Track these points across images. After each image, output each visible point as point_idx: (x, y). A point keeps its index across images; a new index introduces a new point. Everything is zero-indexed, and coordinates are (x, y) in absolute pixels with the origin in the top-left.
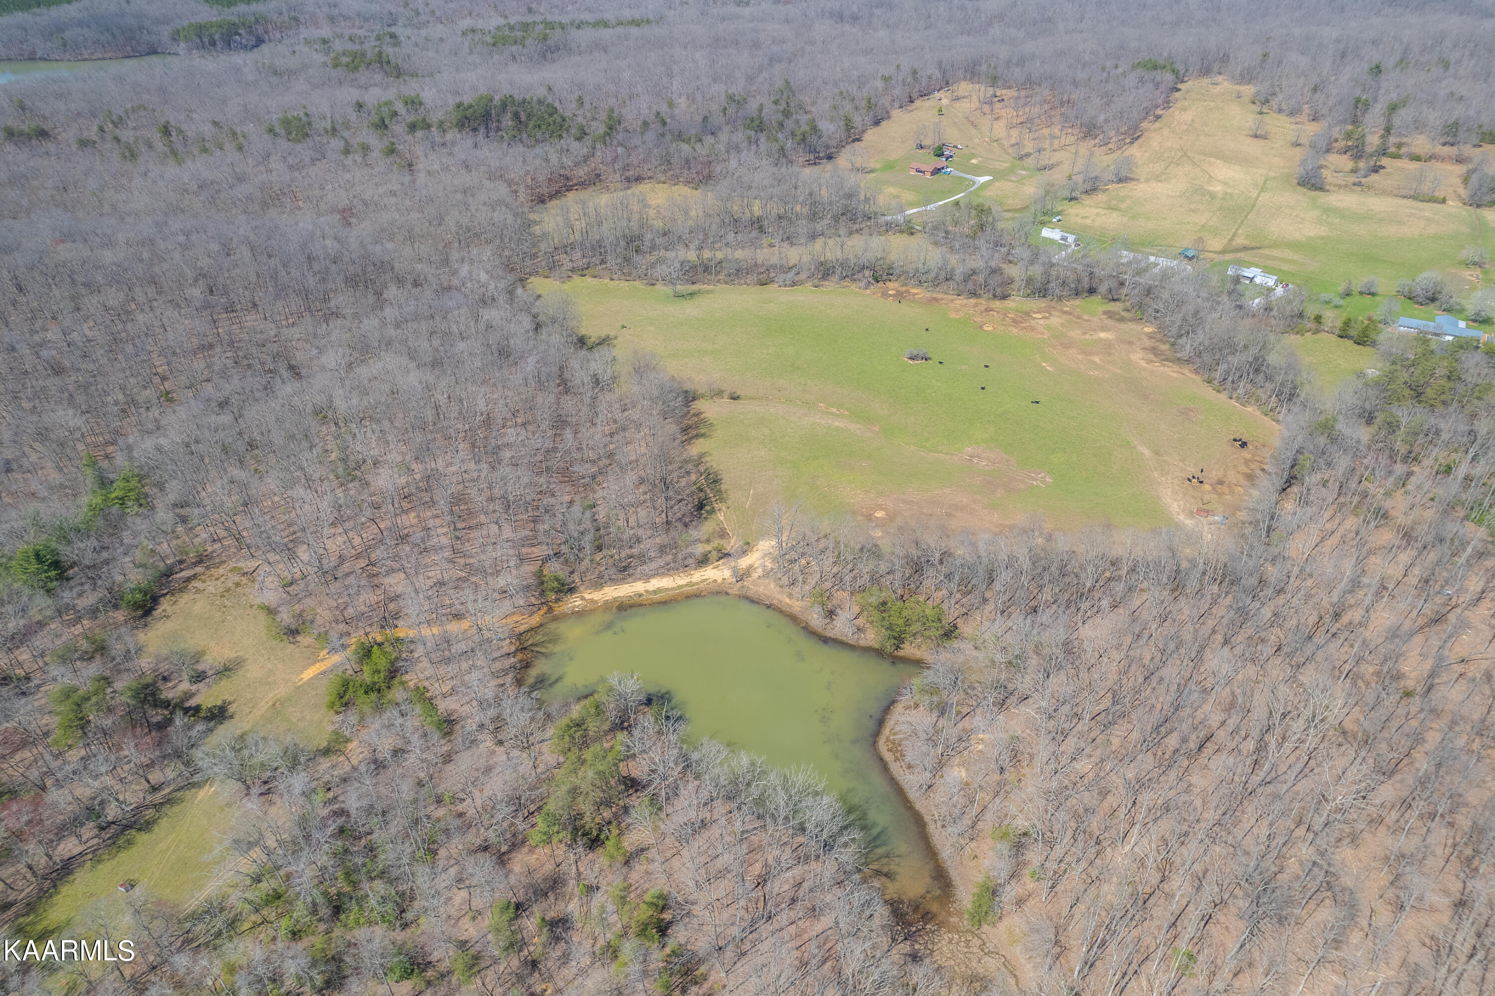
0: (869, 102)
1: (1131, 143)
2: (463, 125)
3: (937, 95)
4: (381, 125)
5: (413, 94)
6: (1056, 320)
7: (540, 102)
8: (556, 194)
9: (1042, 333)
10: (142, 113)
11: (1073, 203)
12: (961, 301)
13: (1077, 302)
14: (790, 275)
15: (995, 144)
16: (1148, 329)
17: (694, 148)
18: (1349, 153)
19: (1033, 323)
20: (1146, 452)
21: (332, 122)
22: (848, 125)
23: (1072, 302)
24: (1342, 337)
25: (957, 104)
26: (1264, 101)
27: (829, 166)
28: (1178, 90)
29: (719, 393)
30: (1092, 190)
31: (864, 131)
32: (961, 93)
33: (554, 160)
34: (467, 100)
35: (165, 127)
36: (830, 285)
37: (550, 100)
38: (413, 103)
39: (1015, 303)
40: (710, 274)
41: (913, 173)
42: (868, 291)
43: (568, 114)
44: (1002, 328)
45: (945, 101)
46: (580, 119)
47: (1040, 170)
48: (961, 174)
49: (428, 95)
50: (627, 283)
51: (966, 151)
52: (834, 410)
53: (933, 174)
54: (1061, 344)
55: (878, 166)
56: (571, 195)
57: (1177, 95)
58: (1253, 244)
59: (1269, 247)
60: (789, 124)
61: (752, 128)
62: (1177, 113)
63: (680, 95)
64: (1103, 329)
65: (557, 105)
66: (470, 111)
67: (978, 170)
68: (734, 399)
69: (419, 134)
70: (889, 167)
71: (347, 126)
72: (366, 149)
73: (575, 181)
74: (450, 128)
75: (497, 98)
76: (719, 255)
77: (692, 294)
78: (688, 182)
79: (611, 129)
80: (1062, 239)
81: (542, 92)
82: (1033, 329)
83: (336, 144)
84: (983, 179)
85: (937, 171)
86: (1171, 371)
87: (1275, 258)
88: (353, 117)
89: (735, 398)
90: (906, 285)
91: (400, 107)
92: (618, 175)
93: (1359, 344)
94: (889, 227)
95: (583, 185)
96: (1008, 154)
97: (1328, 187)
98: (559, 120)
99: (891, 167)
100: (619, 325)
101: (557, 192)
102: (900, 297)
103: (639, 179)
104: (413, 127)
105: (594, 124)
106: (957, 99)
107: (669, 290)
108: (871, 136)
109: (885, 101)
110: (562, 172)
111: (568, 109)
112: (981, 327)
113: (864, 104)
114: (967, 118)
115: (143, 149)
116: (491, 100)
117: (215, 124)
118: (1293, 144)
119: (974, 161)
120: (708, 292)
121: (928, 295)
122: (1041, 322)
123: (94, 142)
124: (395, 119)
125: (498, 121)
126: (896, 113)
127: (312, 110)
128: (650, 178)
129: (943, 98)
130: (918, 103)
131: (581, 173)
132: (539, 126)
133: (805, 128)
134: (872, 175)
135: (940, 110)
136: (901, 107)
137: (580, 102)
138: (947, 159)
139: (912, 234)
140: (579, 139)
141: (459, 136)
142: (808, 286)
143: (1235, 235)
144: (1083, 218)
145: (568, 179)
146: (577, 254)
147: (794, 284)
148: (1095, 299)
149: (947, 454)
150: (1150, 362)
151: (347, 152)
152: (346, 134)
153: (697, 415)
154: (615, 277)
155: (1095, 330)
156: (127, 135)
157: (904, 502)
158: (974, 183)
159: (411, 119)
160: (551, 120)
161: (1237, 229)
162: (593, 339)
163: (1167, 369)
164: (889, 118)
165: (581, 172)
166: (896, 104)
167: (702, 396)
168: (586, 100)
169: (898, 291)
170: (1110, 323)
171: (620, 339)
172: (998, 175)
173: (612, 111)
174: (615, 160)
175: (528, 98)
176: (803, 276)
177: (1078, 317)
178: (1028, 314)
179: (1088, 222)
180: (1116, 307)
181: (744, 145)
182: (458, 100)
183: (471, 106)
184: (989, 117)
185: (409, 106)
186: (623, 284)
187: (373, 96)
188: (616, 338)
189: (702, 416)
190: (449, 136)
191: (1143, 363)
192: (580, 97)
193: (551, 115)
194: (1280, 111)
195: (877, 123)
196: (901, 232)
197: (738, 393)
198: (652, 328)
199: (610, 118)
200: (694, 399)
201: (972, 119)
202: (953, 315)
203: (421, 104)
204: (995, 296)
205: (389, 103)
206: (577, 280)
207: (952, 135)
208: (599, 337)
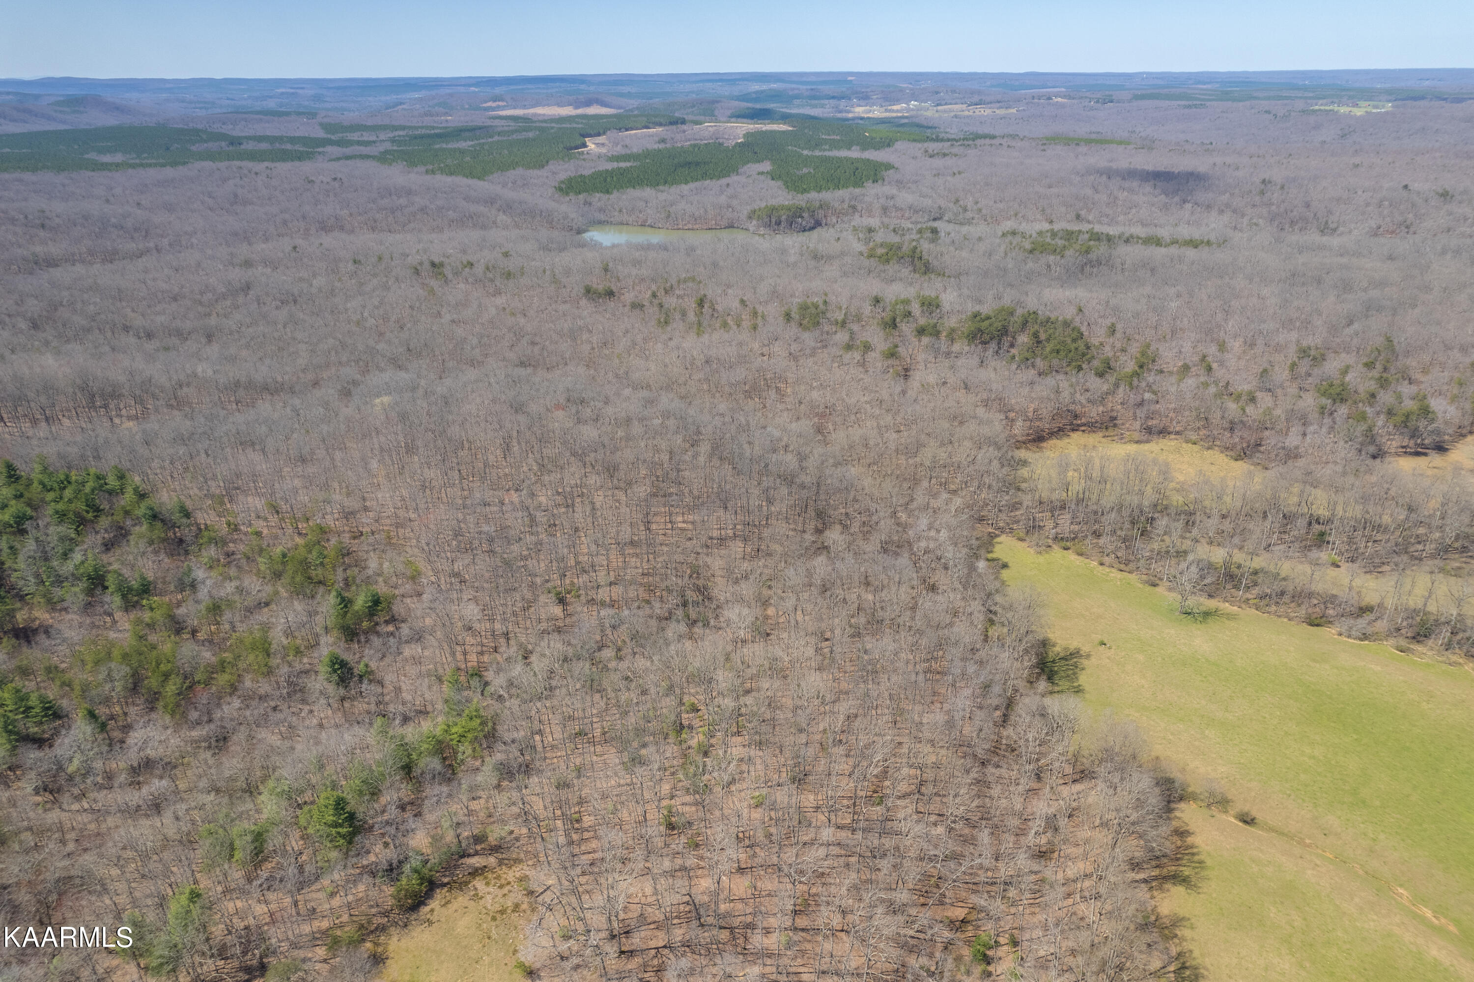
2: (974, 337)
4: (892, 324)
5: (933, 295)
7: (1066, 324)
8: (1059, 432)
10: (690, 284)
14: (1362, 623)
17: (1243, 410)
21: (845, 314)
27: (1434, 460)
29: (1222, 802)
33: (1066, 395)
34: (985, 309)
35: (701, 300)
36: (1427, 651)
37: (1077, 323)
38: (931, 305)
40: (1237, 587)
43: (1095, 341)
46: (1107, 348)
49: (949, 298)
50: (1120, 575)
56: (1075, 436)
60: (1385, 397)
61: (1330, 396)
63: (1235, 337)
65: (1084, 329)
66: (987, 323)
68: (1245, 822)
69: (925, 340)
71: (858, 318)
72: (867, 347)
73: (1084, 420)
74: (960, 338)
75: (1019, 312)
76: (1258, 562)
77: (1207, 615)
78: (1226, 449)
79: (1141, 367)
81: (1069, 313)
83: (842, 337)
88: (867, 309)
89: (1247, 820)
91: (916, 308)
92: (1138, 423)
95: (1092, 427)
98: (1082, 347)
100: (1097, 638)
101: (1060, 430)
103: (1163, 432)
104: (921, 331)
105: (1123, 358)
107: (1173, 598)
110: (1072, 407)
111: (1097, 336)
115: (678, 316)
116: (1012, 314)
117: (742, 302)
120: (1230, 617)
123: (643, 306)
124: (905, 320)
125: (1014, 338)
127: (832, 298)
128: (1177, 433)
131: (1093, 414)
132: (1058, 352)
133: (1410, 405)
137: (1112, 330)
140: (1100, 375)
141: (967, 348)
142: (1389, 645)
145: (1076, 417)
146: (1065, 520)
147: (1365, 637)
151: (849, 347)
152: (855, 327)
153: (1181, 833)
154: (1107, 560)
156: (671, 301)
159: (922, 321)
160: (1073, 346)
162: (1057, 649)
165: (1094, 412)
167: (1194, 797)
168: (1119, 327)
171: (1093, 660)
173: (1148, 346)
174: (1141, 404)
175: (1053, 317)
176: (1382, 626)
181: (1314, 416)
182: (977, 308)
183: (988, 318)
185: (925, 308)
186: (1115, 574)
187: (894, 291)
188: (1088, 656)
189: (1190, 840)
190: (956, 347)
192: (1113, 324)
193: (1074, 340)
197: (1254, 813)
198: (1141, 657)
199: (1143, 354)
200: (1181, 799)
203: (938, 306)
205: (907, 302)
206: (1057, 553)
208: (1066, 649)
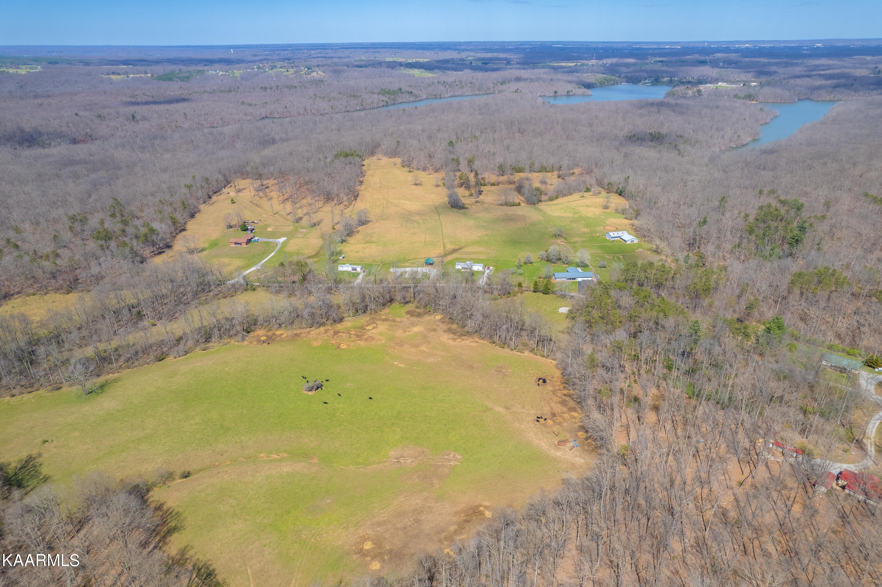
0: (184, 204)
1: (355, 200)
3: (225, 190)
6: (382, 327)
9: (380, 340)
11: (344, 244)
12: (314, 332)
13: (387, 310)
14: (181, 346)
15: (277, 215)
16: (438, 317)
17: (55, 263)
18: (463, 186)
19: (370, 334)
20: (500, 409)
22: (174, 222)
23: (383, 312)
24: (535, 292)
25: (241, 194)
26: (407, 165)
27: (169, 253)
28: (364, 165)
29: (169, 476)
30: (350, 233)
31: (185, 223)
32: (241, 187)
36: (214, 344)
39: (349, 323)
40: (110, 363)
41: (233, 245)
42: (246, 343)
44: (353, 344)
45: (232, 194)
47: (312, 226)
48: (265, 240)
50: (31, 395)
51: (261, 224)
52: (275, 456)
53: (247, 244)
54: (397, 344)
55: (206, 245)
57: (364, 168)
58: (457, 247)
59: (465, 246)
60: (130, 230)
61: (102, 239)
62: (370, 178)
63: (23, 222)
64: (413, 324)
67: (276, 235)
68: (186, 477)
70: (214, 244)
76: (114, 344)
77: (102, 387)
78: (57, 290)
80: (353, 270)
82: (372, 339)
84: (282, 240)
85: (249, 241)
86: (468, 342)
87: (472, 253)
89: (186, 475)
90: (270, 330)
93: (546, 294)
94: (235, 289)
96: (288, 220)
97: (467, 206)
99: (216, 245)
100: (39, 441)
102: (270, 340)
103: (7, 296)
106: (239, 191)
107: (76, 389)
108: (191, 225)
109: (192, 201)
112: (339, 347)
113: (179, 204)
114: (252, 202)
118: (436, 186)
119: (269, 229)
120: (116, 380)
121: (290, 333)
122: (374, 331)
126: (202, 207)
128: (18, 293)
129: (230, 192)
130: (214, 198)
133: (144, 230)
134: (205, 253)
135: (232, 200)
136: (205, 202)
138: (252, 231)
139: (254, 290)
142: (198, 350)
143: (444, 244)
144: (356, 252)
147: (186, 353)
148: (395, 305)
149: (379, 463)
150: (454, 340)
153: (159, 508)
154: (15, 391)
155: (409, 328)
157: (379, 524)
158: (277, 244)
161: (443, 240)
162: (13, 465)
163: (467, 342)
164: (199, 211)
166: (201, 201)
167: (154, 485)
169: (267, 336)
170: (414, 319)
171: (45, 455)
172: (290, 235)
176: (190, 343)
177: (394, 321)
178: (362, 328)
179: (361, 254)
180: (410, 307)
181: (99, 252)
184: (265, 199)
186: (27, 397)
188: (40, 455)
189: (165, 508)
191: (451, 342)
194: (418, 169)
195: (192, 216)
196: (246, 290)
197: (187, 469)
200: (148, 491)
201: (254, 202)
202: (315, 344)
204: (335, 321)
207: (248, 216)
208: (20, 461)
